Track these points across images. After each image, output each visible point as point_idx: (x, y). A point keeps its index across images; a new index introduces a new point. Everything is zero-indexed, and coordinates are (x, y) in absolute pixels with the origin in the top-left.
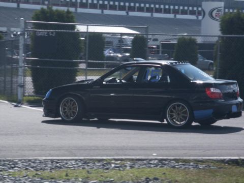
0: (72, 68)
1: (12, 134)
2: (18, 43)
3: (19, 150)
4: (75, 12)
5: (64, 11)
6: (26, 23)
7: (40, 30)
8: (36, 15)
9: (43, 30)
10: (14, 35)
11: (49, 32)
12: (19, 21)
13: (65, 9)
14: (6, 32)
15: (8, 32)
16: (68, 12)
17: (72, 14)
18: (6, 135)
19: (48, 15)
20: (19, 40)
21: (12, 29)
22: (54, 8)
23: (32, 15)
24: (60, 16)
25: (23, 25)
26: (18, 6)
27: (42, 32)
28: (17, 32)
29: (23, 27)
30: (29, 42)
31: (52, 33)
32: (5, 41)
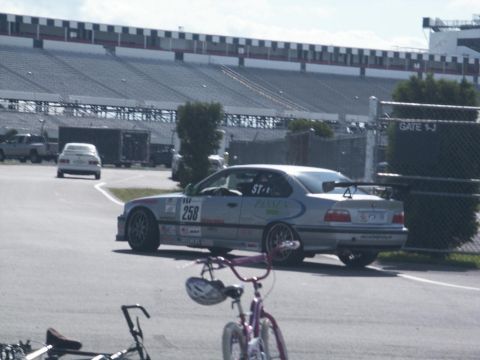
0: (468, 196)
1: (350, 322)
2: (365, 145)
3: (365, 353)
5: (455, 82)
6: (380, 105)
7: (408, 120)
8: (401, 90)
9: (413, 120)
10: (352, 128)
11: (423, 124)
12: (367, 103)
13: (458, 79)
14: (337, 123)
15: (341, 122)
16: (464, 84)
17: (472, 88)
18: (338, 322)
19: (423, 90)
20: (365, 139)
21: (349, 117)
22: (437, 77)
23: (394, 89)
24: (448, 93)
25: (374, 109)
26: (363, 72)
27: (410, 123)
28: (357, 124)
29: (375, 114)
30: (385, 142)
31: (431, 125)
32: (338, 141)
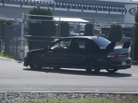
0: (51, 41)
1: (17, 78)
2: (21, 27)
3: (21, 87)
4: (53, 10)
5: (46, 9)
6: (25, 16)
7: (33, 20)
8: (31, 11)
9: (35, 20)
10: (19, 23)
11: (38, 21)
12: (21, 15)
13: (47, 8)
14: (14, 21)
15: (16, 21)
16: (49, 10)
17: (51, 11)
18: (14, 78)
19: (37, 11)
20: (21, 25)
21: (18, 19)
22: (41, 8)
23: (29, 11)
24: (44, 12)
25: (23, 17)
26: (21, 6)
27: (34, 21)
28: (20, 21)
29: (24, 18)
30: (27, 26)
31: (40, 21)
32: (13, 26)
